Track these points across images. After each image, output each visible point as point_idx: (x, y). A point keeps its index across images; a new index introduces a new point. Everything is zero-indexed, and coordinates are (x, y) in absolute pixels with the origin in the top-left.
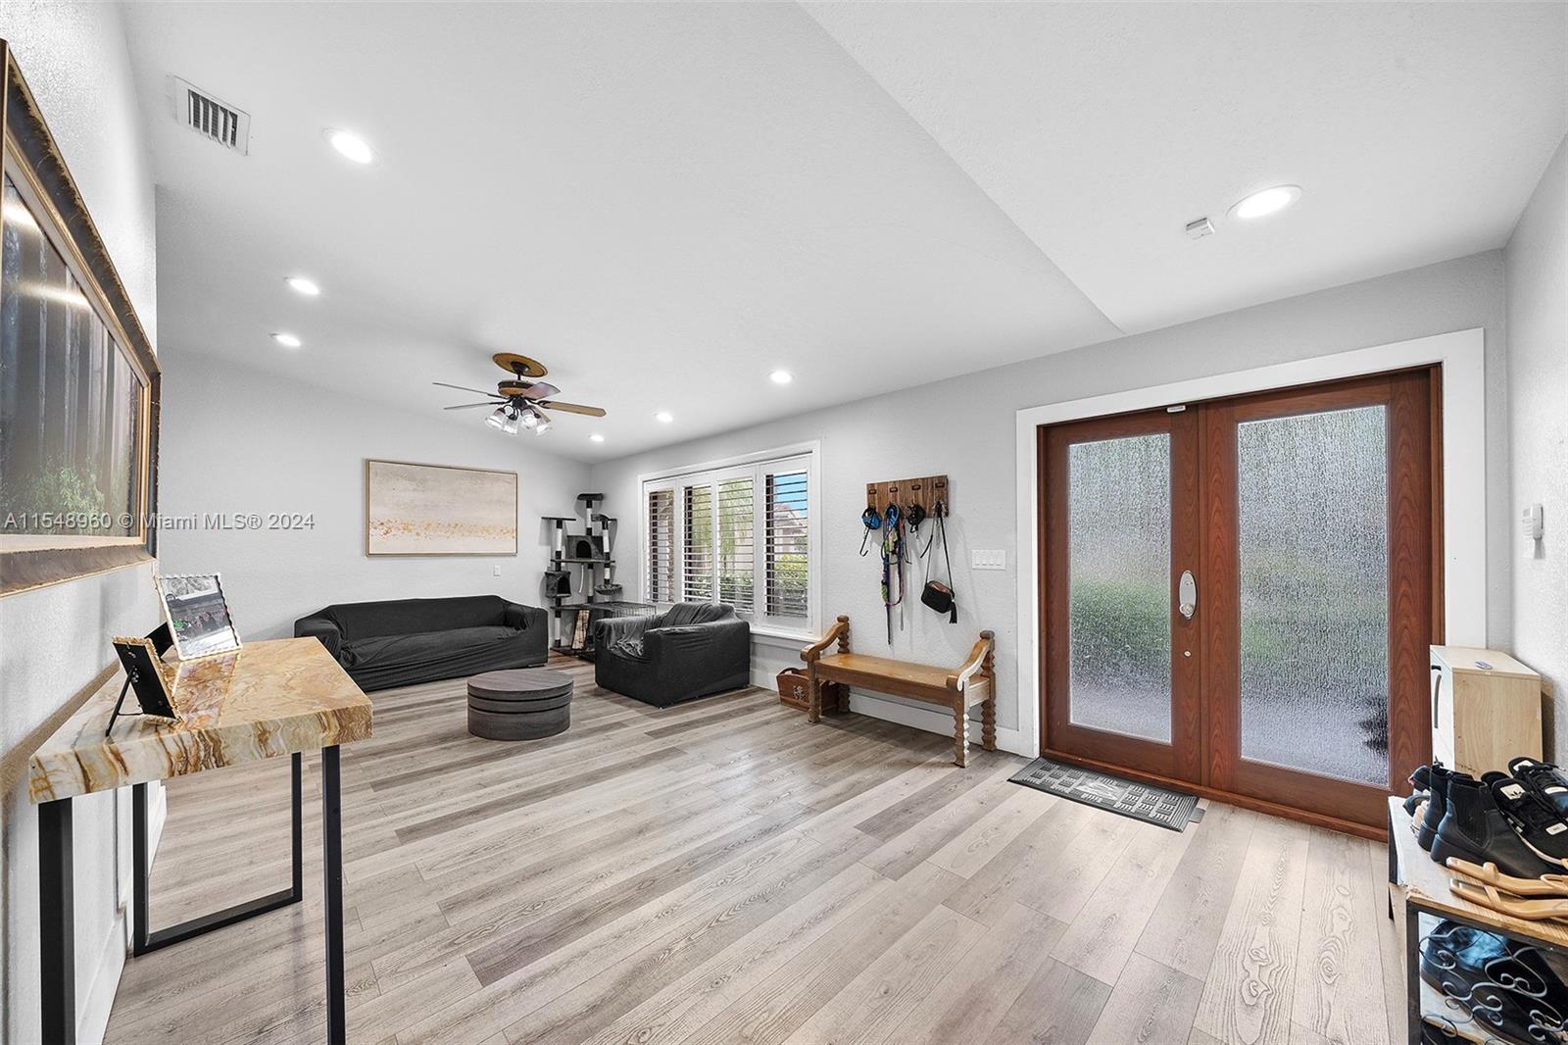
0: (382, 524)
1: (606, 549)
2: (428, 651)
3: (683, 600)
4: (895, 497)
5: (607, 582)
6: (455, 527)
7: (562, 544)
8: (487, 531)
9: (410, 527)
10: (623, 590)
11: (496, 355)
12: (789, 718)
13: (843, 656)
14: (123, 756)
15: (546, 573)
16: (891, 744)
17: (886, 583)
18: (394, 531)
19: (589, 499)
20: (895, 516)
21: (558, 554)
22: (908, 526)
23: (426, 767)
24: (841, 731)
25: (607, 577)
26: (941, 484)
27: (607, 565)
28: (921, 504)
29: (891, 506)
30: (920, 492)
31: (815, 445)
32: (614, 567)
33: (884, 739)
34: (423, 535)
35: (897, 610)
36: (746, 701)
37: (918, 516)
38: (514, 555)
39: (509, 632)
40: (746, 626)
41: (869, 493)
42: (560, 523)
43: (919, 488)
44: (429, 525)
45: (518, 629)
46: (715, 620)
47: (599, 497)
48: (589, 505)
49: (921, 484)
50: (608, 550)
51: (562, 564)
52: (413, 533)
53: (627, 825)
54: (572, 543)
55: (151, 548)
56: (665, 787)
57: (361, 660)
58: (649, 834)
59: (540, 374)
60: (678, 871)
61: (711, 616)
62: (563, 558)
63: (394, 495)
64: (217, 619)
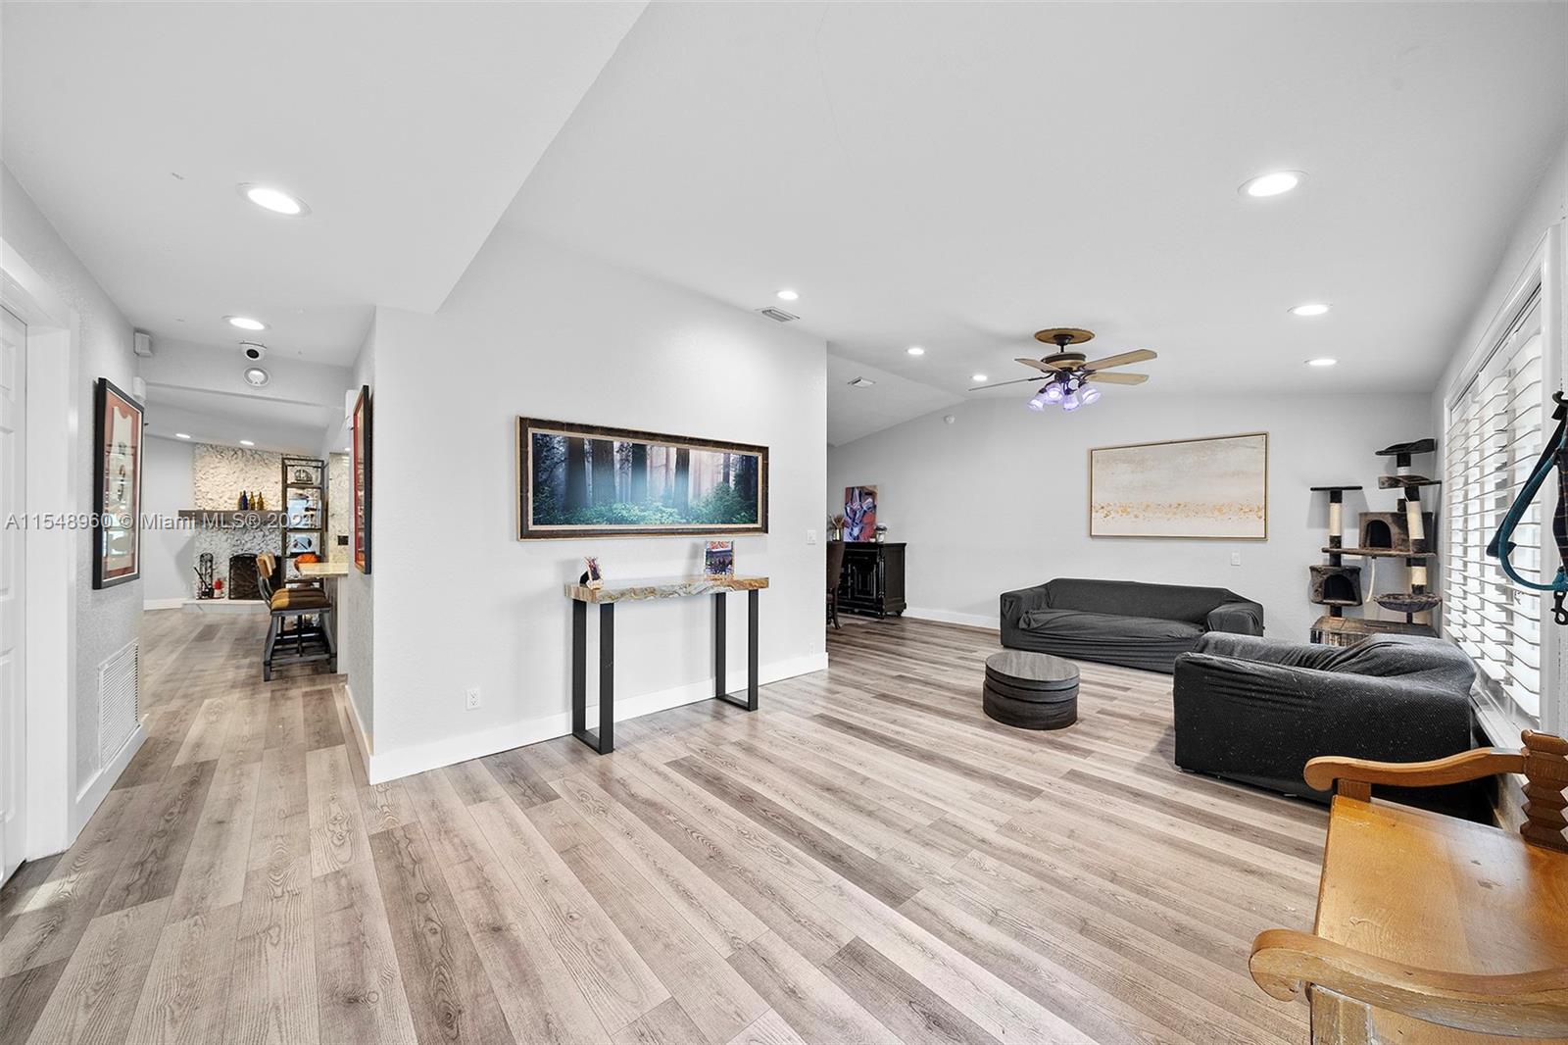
0: (1102, 508)
1: (1418, 535)
5: (1421, 589)
7: (1344, 527)
8: (1220, 510)
9: (1129, 510)
11: (1038, 333)
15: (1313, 571)
18: (1113, 514)
19: (1404, 452)
21: (1336, 540)
25: (1421, 580)
27: (1422, 562)
32: (1436, 565)
34: (1141, 516)
38: (1265, 539)
39: (1183, 631)
42: (1335, 495)
44: (1148, 506)
47: (1427, 446)
48: (1403, 462)
50: (1421, 537)
51: (1345, 557)
52: (1132, 515)
53: (840, 781)
54: (1364, 524)
55: (765, 529)
56: (926, 794)
57: (1034, 625)
58: (826, 794)
59: (1087, 337)
60: (765, 811)
61: (1367, 665)
62: (1345, 545)
63: (1115, 481)
64: (727, 562)
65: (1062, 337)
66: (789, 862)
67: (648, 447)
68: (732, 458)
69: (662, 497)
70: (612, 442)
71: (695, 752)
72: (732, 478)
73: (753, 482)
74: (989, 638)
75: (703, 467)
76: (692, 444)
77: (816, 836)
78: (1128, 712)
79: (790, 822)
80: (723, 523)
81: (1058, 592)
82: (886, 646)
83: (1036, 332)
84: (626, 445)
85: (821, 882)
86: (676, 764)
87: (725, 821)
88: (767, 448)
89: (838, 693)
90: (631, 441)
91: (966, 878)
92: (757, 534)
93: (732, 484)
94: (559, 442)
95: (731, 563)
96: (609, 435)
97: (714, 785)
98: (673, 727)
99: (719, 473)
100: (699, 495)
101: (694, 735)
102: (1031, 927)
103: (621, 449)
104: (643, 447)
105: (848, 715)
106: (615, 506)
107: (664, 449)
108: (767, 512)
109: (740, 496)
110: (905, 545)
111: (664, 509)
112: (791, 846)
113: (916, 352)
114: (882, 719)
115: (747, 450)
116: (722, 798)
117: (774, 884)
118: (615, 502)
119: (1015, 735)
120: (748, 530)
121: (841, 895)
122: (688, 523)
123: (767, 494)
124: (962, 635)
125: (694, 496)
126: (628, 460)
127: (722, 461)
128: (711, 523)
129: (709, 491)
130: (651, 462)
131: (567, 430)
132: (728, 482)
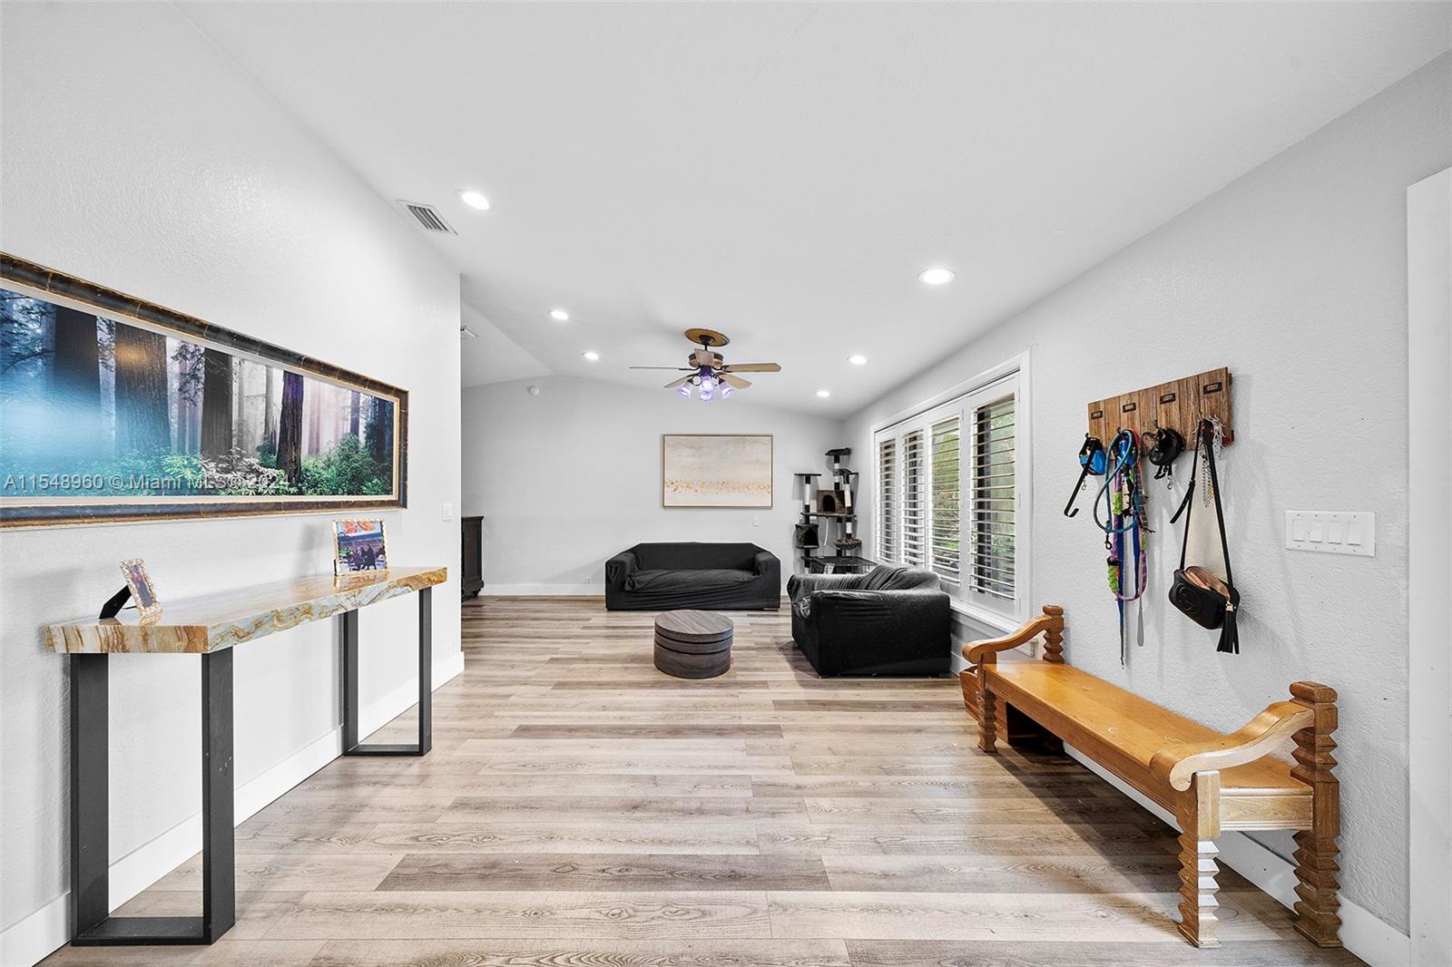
0: (673, 483)
1: (848, 504)
2: (683, 585)
3: (903, 561)
4: (1132, 419)
5: (849, 536)
6: (723, 485)
7: (811, 499)
8: (747, 487)
9: (691, 485)
10: (863, 545)
11: (687, 331)
12: (955, 732)
13: (1050, 666)
14: (81, 634)
15: (797, 526)
16: (1078, 831)
17: (1117, 563)
18: (680, 489)
19: (836, 455)
20: (1126, 450)
21: (807, 508)
22: (1153, 469)
23: (592, 680)
24: (1013, 779)
25: (849, 531)
26: (1219, 385)
27: (849, 520)
28: (1177, 428)
29: (1123, 436)
30: (1174, 406)
31: (1022, 359)
32: (856, 521)
33: (1077, 818)
35: (1133, 609)
36: (927, 695)
37: (1169, 447)
38: (770, 508)
39: (744, 576)
40: (948, 599)
41: (1092, 417)
42: (808, 478)
43: (1173, 400)
44: (704, 483)
45: (754, 575)
46: (907, 589)
47: (848, 452)
48: (837, 460)
49: (1177, 392)
50: (850, 505)
51: (811, 518)
52: (693, 490)
53: (637, 793)
54: (821, 498)
55: (402, 502)
56: (716, 767)
57: (638, 586)
58: (638, 814)
59: (724, 342)
60: (604, 871)
61: (901, 583)
62: (811, 511)
63: (681, 461)
64: (375, 550)
65: (706, 338)
66: (704, 913)
67: (235, 361)
68: (362, 400)
69: (258, 449)
70: (162, 337)
71: (409, 847)
72: (362, 429)
73: (387, 438)
74: (591, 604)
75: (323, 407)
76: (308, 368)
77: (694, 866)
78: (746, 645)
79: (644, 867)
80: (350, 493)
81: (644, 555)
82: (501, 630)
83: (688, 329)
84: (191, 349)
85: (755, 911)
86: (393, 881)
87: (575, 914)
88: (406, 393)
89: (510, 696)
90: (204, 344)
91: (833, 827)
92: (394, 509)
93: (362, 437)
94: (28, 311)
95: (382, 551)
96: (160, 322)
97: (495, 877)
98: (317, 827)
99: (345, 419)
100: (318, 450)
101: (376, 823)
102: (903, 839)
103: (182, 354)
104: (225, 359)
105: (551, 717)
106: (168, 460)
107: (262, 370)
108: (405, 479)
109: (372, 456)
110: (482, 517)
111: (262, 469)
112: (682, 894)
113: (560, 315)
114: (590, 709)
115: (383, 392)
116: (535, 887)
117: (721, 947)
118: (168, 453)
119: (707, 686)
120: (383, 504)
121: (786, 910)
122: (300, 493)
123: (406, 454)
124: (556, 606)
125: (310, 452)
126: (195, 377)
127: (349, 403)
128: (333, 494)
129: (332, 445)
130: (241, 388)
131: (53, 288)
132: (357, 434)
